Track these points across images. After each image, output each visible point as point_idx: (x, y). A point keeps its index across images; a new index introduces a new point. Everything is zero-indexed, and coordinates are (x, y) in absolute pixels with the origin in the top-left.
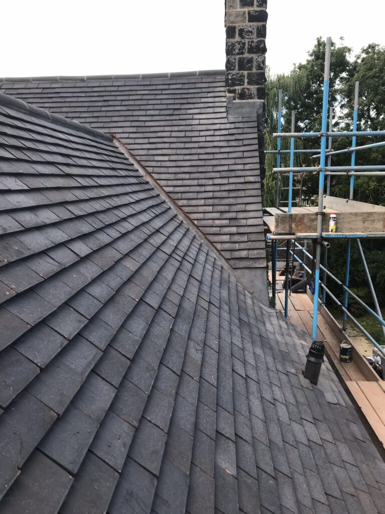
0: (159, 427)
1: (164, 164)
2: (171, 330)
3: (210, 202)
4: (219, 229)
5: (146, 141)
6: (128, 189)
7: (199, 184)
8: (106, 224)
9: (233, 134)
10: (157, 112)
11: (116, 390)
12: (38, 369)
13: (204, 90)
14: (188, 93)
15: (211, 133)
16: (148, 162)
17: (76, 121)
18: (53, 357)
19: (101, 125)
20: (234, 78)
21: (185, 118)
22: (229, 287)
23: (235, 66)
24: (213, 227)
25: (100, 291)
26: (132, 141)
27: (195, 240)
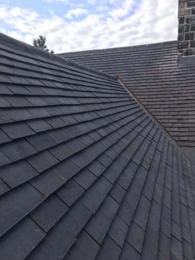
0: (141, 227)
1: (142, 90)
2: (146, 177)
3: (168, 110)
4: (172, 124)
5: (134, 79)
6: (124, 104)
7: (161, 100)
8: (114, 121)
9: (181, 74)
10: (140, 65)
11: (119, 205)
12: (84, 190)
13: (165, 52)
14: (157, 54)
15: (169, 74)
16: (134, 90)
17: (100, 71)
18: (90, 185)
19: (112, 72)
20: (183, 44)
21: (155, 67)
22: (177, 156)
23: (183, 39)
24: (168, 123)
25: (112, 154)
26: (127, 80)
27: (159, 130)
